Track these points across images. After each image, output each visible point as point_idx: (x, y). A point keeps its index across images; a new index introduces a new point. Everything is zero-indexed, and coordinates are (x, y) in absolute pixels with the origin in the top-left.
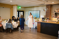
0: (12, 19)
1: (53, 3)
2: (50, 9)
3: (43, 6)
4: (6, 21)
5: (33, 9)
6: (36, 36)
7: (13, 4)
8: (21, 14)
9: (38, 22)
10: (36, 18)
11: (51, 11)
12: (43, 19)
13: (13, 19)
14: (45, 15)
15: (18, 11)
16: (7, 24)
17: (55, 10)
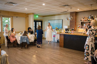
0: (27, 30)
1: (78, 10)
2: (75, 17)
3: (66, 14)
4: (20, 34)
5: (53, 18)
6: (58, 51)
8: (38, 25)
9: (60, 34)
10: (57, 29)
11: (76, 20)
12: (66, 30)
13: (29, 32)
14: (69, 25)
15: (34, 21)
16: (21, 37)
17: (81, 18)
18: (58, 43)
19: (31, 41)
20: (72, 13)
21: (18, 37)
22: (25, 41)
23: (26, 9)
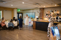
1: (44, 7)
2: (42, 11)
4: (8, 21)
6: (32, 32)
7: (13, 8)
9: (33, 21)
11: (43, 13)
12: (37, 19)
14: (39, 16)
15: (17, 13)
16: (9, 23)
17: (46, 12)
18: (32, 27)
19: (15, 26)
20: (40, 9)
21: (7, 23)
22: (12, 26)
23: (12, 6)
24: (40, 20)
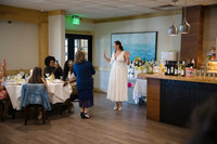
3: (169, 13)
7: (47, 9)
9: (148, 79)
10: (140, 63)
11: (202, 33)
14: (179, 49)
22: (38, 100)
24: (185, 74)
